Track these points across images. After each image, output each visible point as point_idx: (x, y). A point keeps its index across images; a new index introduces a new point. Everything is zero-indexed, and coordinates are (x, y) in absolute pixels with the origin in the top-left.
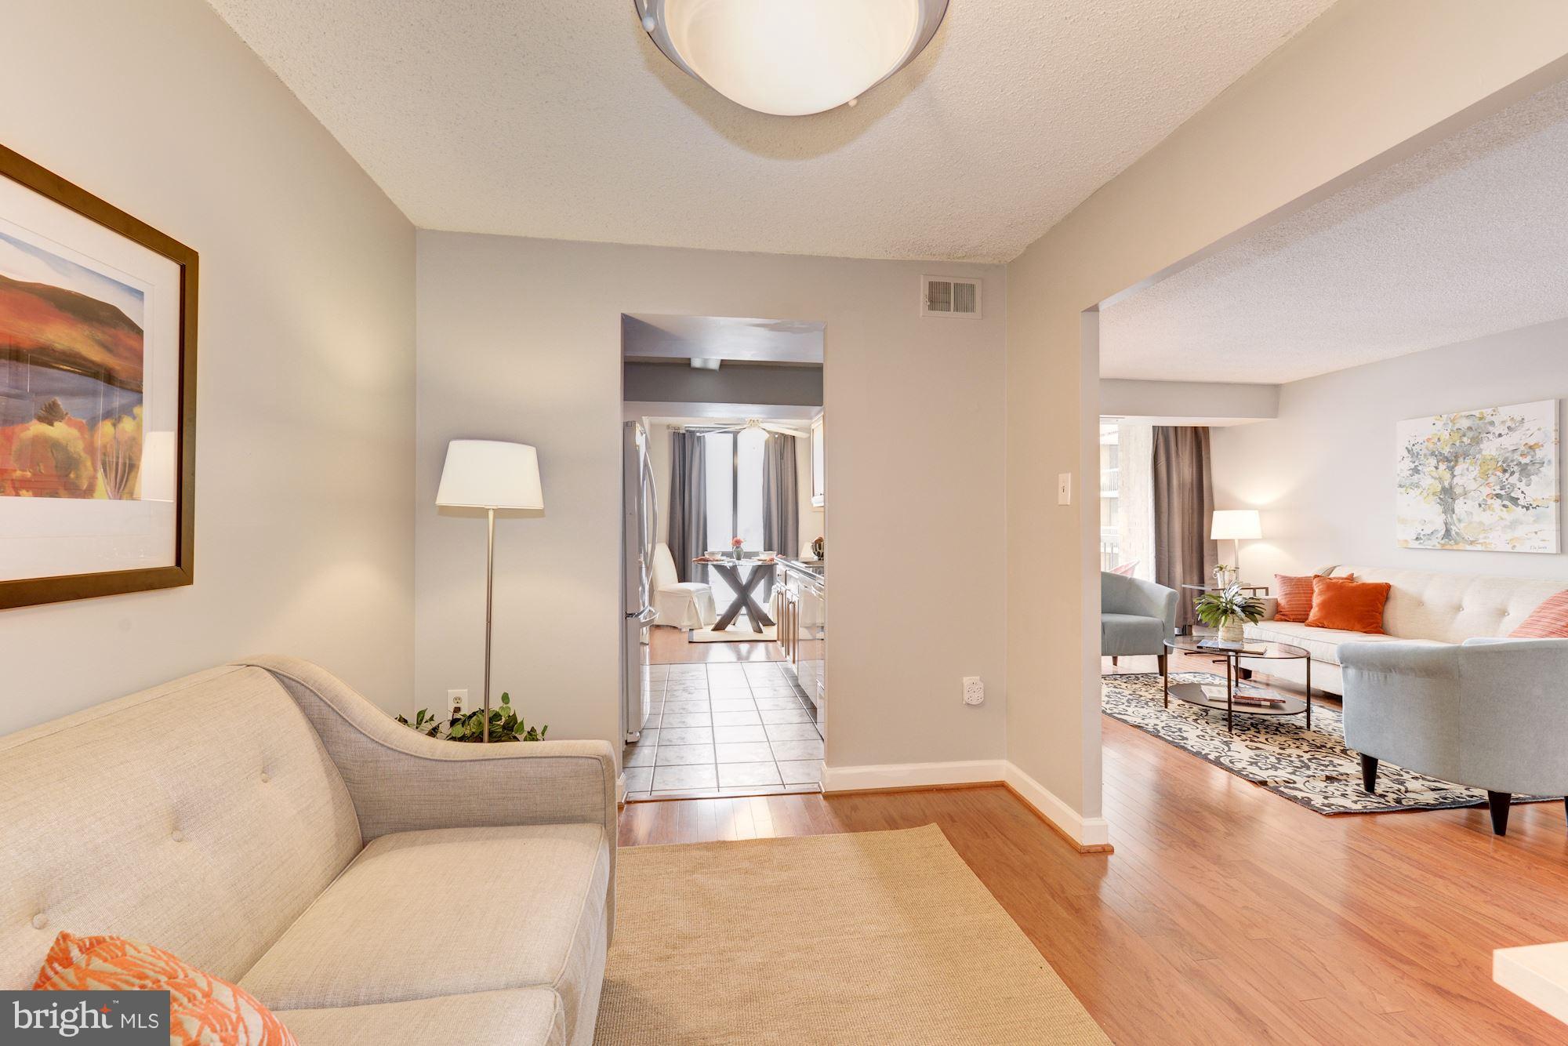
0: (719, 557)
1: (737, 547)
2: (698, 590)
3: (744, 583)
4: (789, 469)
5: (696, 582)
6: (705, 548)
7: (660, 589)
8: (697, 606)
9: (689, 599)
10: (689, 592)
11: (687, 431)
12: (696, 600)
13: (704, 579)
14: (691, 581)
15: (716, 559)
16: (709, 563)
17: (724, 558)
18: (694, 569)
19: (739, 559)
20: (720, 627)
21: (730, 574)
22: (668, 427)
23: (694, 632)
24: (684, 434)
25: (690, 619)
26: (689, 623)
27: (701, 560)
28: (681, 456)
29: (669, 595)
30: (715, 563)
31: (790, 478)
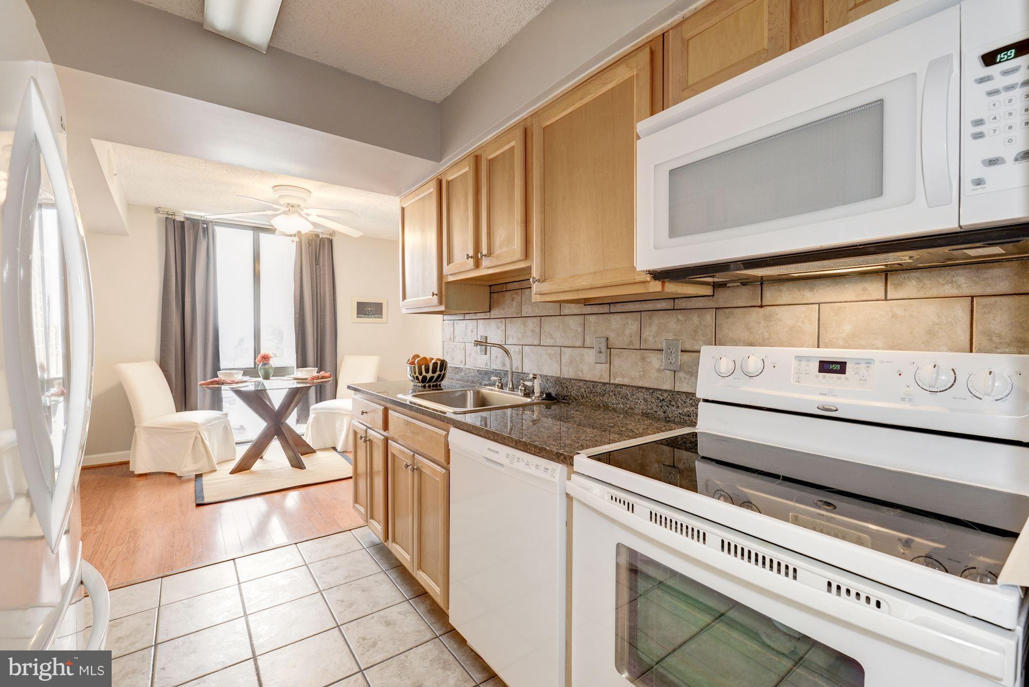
0: (239, 377)
1: (264, 364)
2: (209, 421)
3: (277, 409)
4: (327, 276)
5: (203, 409)
6: (216, 368)
7: (147, 423)
8: (207, 443)
9: (194, 435)
10: (195, 425)
11: (187, 219)
12: (205, 435)
13: (216, 403)
14: (196, 409)
15: (236, 380)
16: (223, 387)
17: (247, 378)
18: (200, 392)
19: (266, 377)
20: (243, 467)
21: (256, 400)
22: (157, 210)
23: (205, 479)
24: (182, 223)
25: (195, 460)
26: (195, 467)
27: (212, 383)
28: (178, 250)
29: (157, 431)
30: (234, 386)
31: (327, 284)
